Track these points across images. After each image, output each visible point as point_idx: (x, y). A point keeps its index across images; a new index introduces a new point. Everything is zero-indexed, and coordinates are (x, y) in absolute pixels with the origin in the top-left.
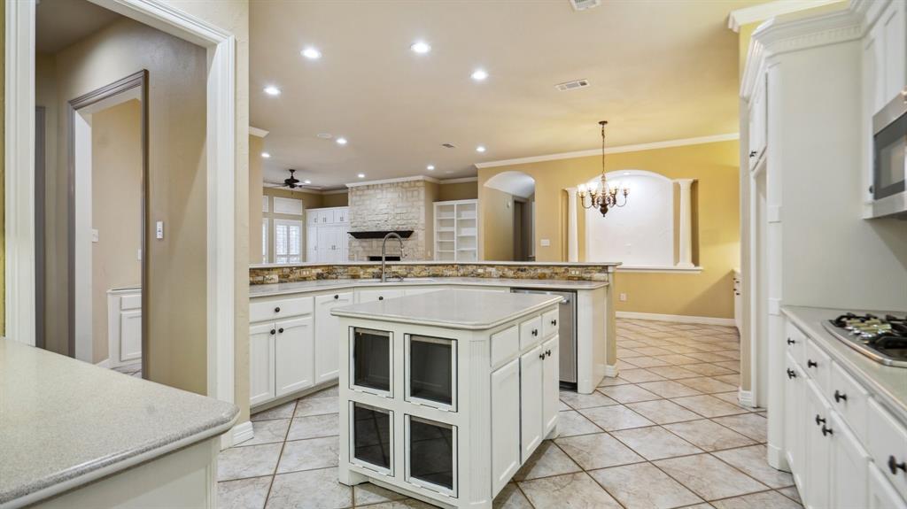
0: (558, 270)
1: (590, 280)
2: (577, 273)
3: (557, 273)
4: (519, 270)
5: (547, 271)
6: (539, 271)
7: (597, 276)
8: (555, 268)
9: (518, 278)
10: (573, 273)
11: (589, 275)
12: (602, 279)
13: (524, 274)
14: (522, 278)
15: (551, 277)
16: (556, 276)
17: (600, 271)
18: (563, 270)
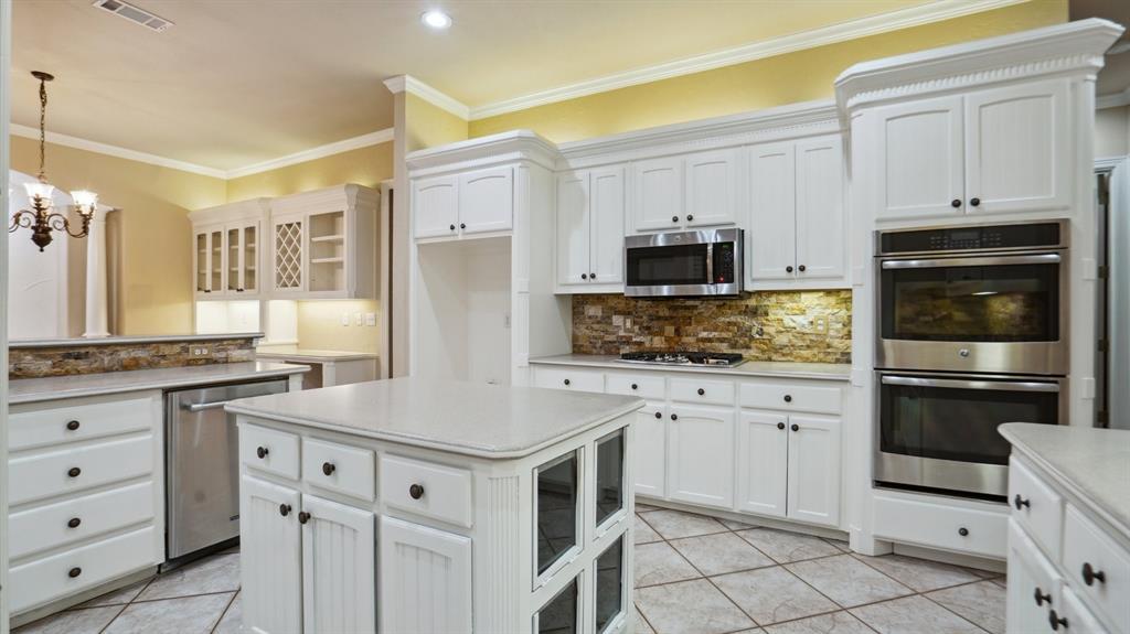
0: (166, 350)
1: (226, 361)
2: (205, 352)
3: (164, 356)
4: (68, 356)
5: (140, 354)
6: (123, 354)
7: (236, 354)
8: (162, 347)
9: (67, 373)
10: (198, 352)
11: (223, 355)
12: (245, 358)
13: (82, 365)
14: (79, 373)
15: (151, 365)
16: (162, 362)
17: (241, 347)
18: (177, 348)
